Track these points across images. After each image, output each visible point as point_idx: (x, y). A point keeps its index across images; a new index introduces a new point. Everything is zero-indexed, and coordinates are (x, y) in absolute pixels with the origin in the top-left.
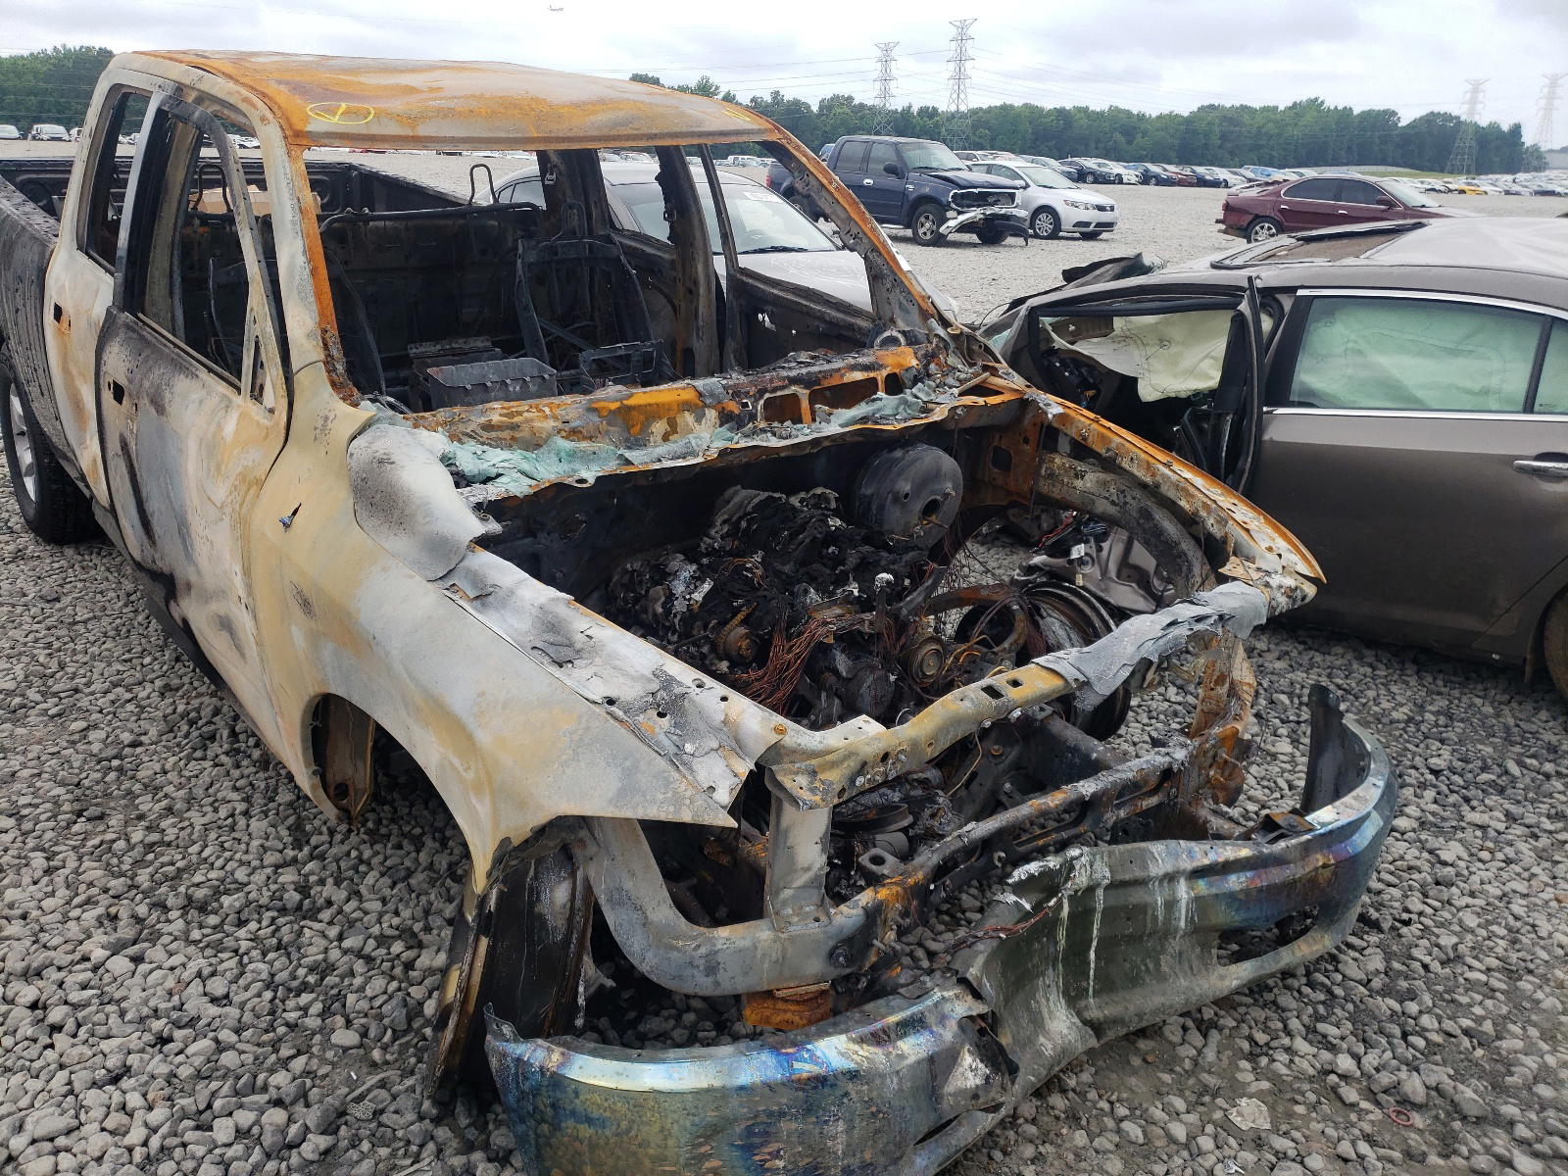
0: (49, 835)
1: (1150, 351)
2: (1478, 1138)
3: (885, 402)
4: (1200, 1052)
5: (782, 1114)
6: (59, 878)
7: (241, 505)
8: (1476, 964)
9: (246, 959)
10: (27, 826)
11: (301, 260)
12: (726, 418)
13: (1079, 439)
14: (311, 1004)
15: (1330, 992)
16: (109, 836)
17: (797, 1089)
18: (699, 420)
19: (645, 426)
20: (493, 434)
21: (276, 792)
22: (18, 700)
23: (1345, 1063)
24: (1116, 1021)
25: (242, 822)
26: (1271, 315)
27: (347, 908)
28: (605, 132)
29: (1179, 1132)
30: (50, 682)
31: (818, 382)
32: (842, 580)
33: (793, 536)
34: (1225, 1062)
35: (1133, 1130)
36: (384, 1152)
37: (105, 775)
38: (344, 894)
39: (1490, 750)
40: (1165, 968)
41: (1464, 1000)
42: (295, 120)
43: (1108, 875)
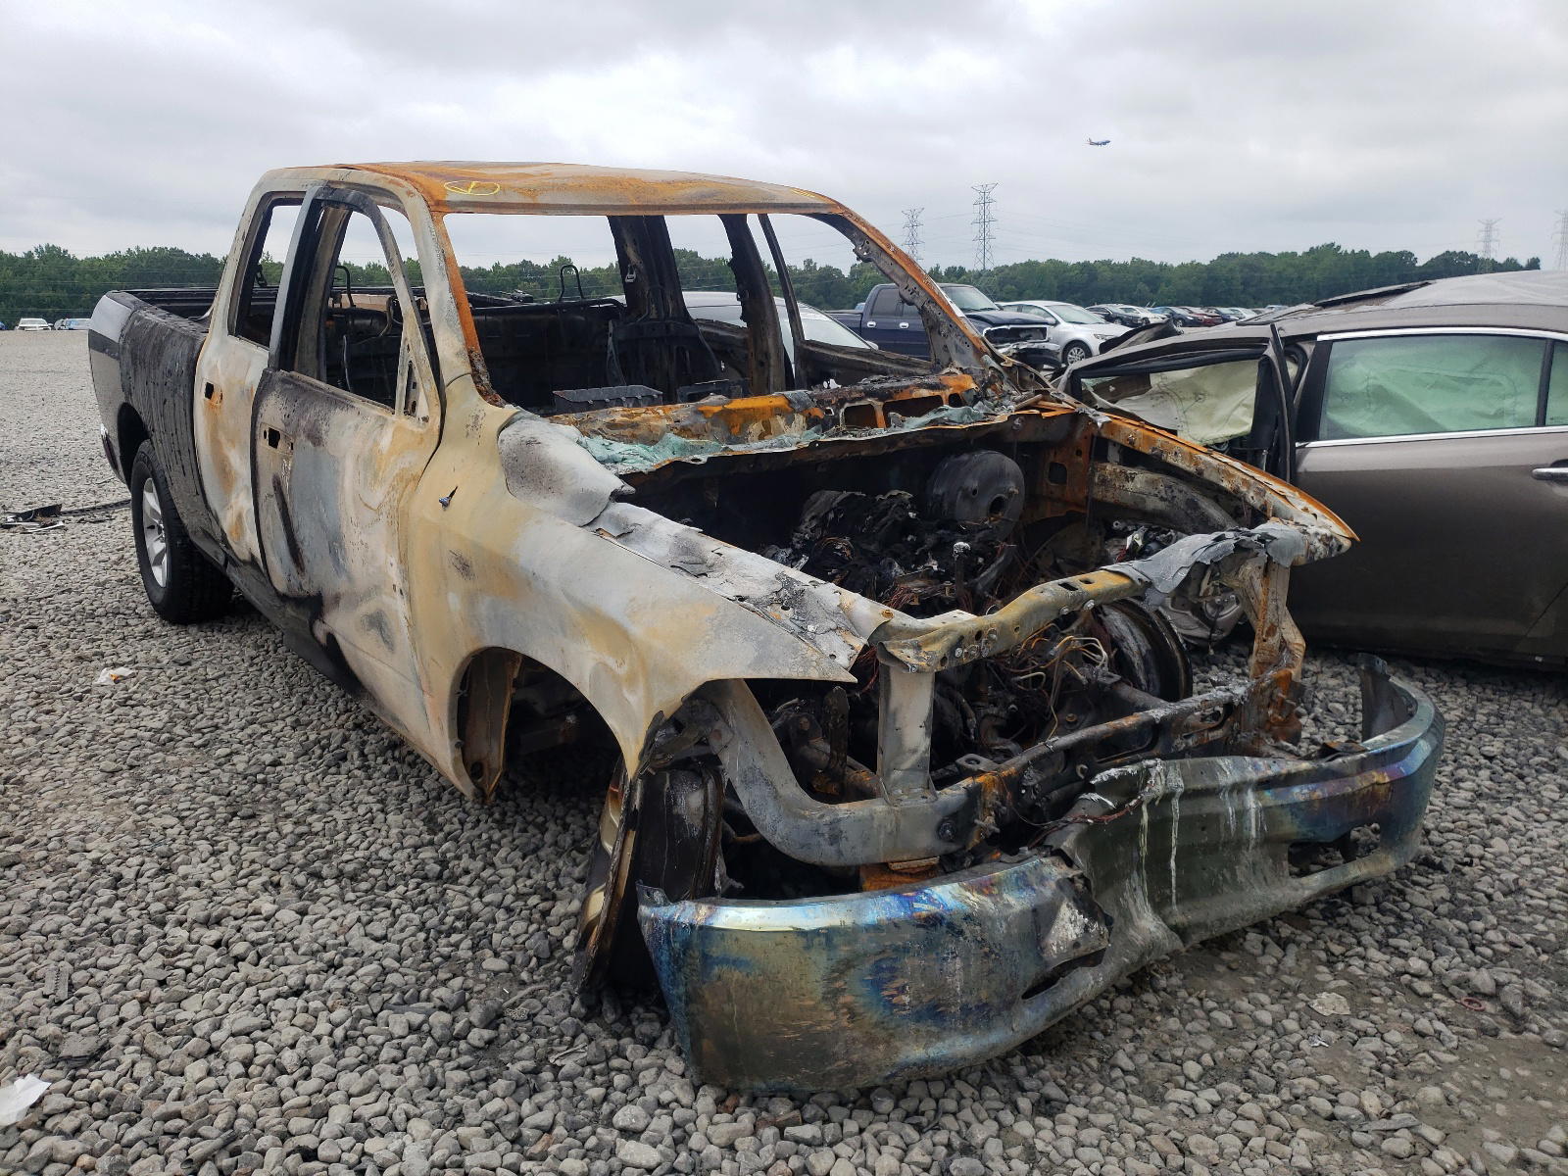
0: (210, 829)
1: (1186, 404)
2: (1547, 1019)
3: (950, 412)
4: (1279, 961)
5: (906, 950)
6: (224, 857)
7: (399, 501)
8: (1536, 893)
9: (398, 912)
10: (189, 823)
11: (448, 296)
12: (811, 422)
13: (1127, 444)
14: (461, 941)
15: (1399, 917)
16: (262, 829)
17: (918, 926)
18: (789, 422)
19: (744, 428)
20: (617, 432)
21: (407, 793)
22: (165, 736)
23: (1416, 964)
24: (1199, 926)
25: (381, 816)
26: (1295, 362)
27: (484, 874)
28: (694, 202)
29: (1266, 1017)
30: (192, 723)
31: (890, 396)
32: (922, 559)
33: (876, 520)
34: (1304, 967)
35: (1223, 1018)
36: (541, 1041)
37: (252, 787)
38: (480, 864)
39: (1541, 741)
40: (1240, 878)
41: (1527, 919)
42: (435, 193)
43: (1181, 784)
